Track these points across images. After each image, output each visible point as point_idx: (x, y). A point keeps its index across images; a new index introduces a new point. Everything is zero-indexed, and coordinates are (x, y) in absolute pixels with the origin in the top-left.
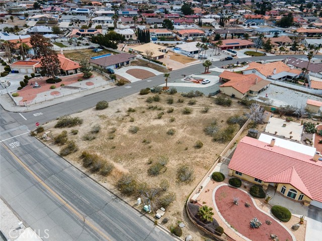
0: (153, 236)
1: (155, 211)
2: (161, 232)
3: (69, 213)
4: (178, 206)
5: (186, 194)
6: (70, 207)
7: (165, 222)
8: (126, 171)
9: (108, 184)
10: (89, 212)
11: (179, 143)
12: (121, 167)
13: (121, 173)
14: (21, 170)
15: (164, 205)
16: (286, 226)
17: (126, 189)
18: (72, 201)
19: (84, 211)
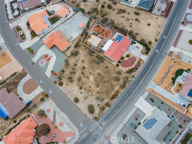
0: (135, 81)
1: (129, 80)
2: (134, 79)
3: (130, 98)
4: (128, 75)
5: (124, 73)
6: (129, 98)
7: (131, 78)
8: (118, 87)
9: (122, 91)
10: (130, 94)
11: (104, 73)
12: (117, 88)
13: (119, 88)
14: (116, 116)
15: (127, 78)
16: (131, 56)
17: (123, 86)
18: (127, 99)
19: (130, 95)
